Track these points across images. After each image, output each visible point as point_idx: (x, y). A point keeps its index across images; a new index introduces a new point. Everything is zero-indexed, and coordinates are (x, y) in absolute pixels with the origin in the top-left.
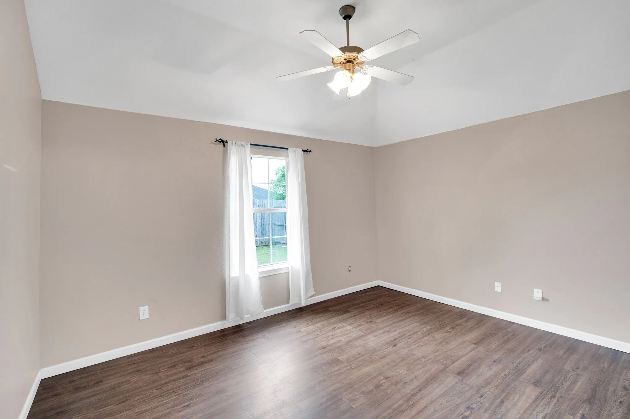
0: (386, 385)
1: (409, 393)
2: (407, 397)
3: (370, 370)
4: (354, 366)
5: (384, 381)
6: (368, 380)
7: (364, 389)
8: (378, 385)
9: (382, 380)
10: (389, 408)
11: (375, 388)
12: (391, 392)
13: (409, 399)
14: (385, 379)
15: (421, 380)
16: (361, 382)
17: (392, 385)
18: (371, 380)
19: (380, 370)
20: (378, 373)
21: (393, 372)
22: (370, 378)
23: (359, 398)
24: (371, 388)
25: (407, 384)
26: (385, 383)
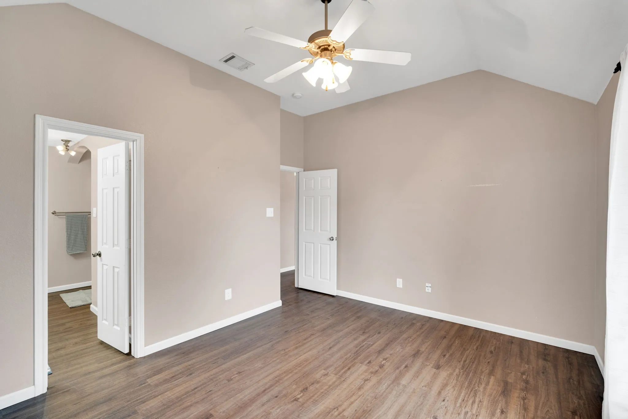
0: (296, 393)
1: (277, 386)
2: (279, 383)
3: (314, 408)
4: (335, 412)
5: (299, 396)
6: (316, 396)
7: (317, 386)
8: (305, 392)
9: (301, 397)
10: (296, 373)
11: (307, 388)
12: (293, 386)
13: (277, 381)
14: (297, 399)
15: (259, 402)
16: (322, 393)
17: (291, 393)
18: (313, 396)
19: (302, 410)
20: (305, 405)
21: (287, 409)
22: (313, 398)
23: (321, 377)
24: (311, 388)
25: (275, 396)
26: (297, 394)
